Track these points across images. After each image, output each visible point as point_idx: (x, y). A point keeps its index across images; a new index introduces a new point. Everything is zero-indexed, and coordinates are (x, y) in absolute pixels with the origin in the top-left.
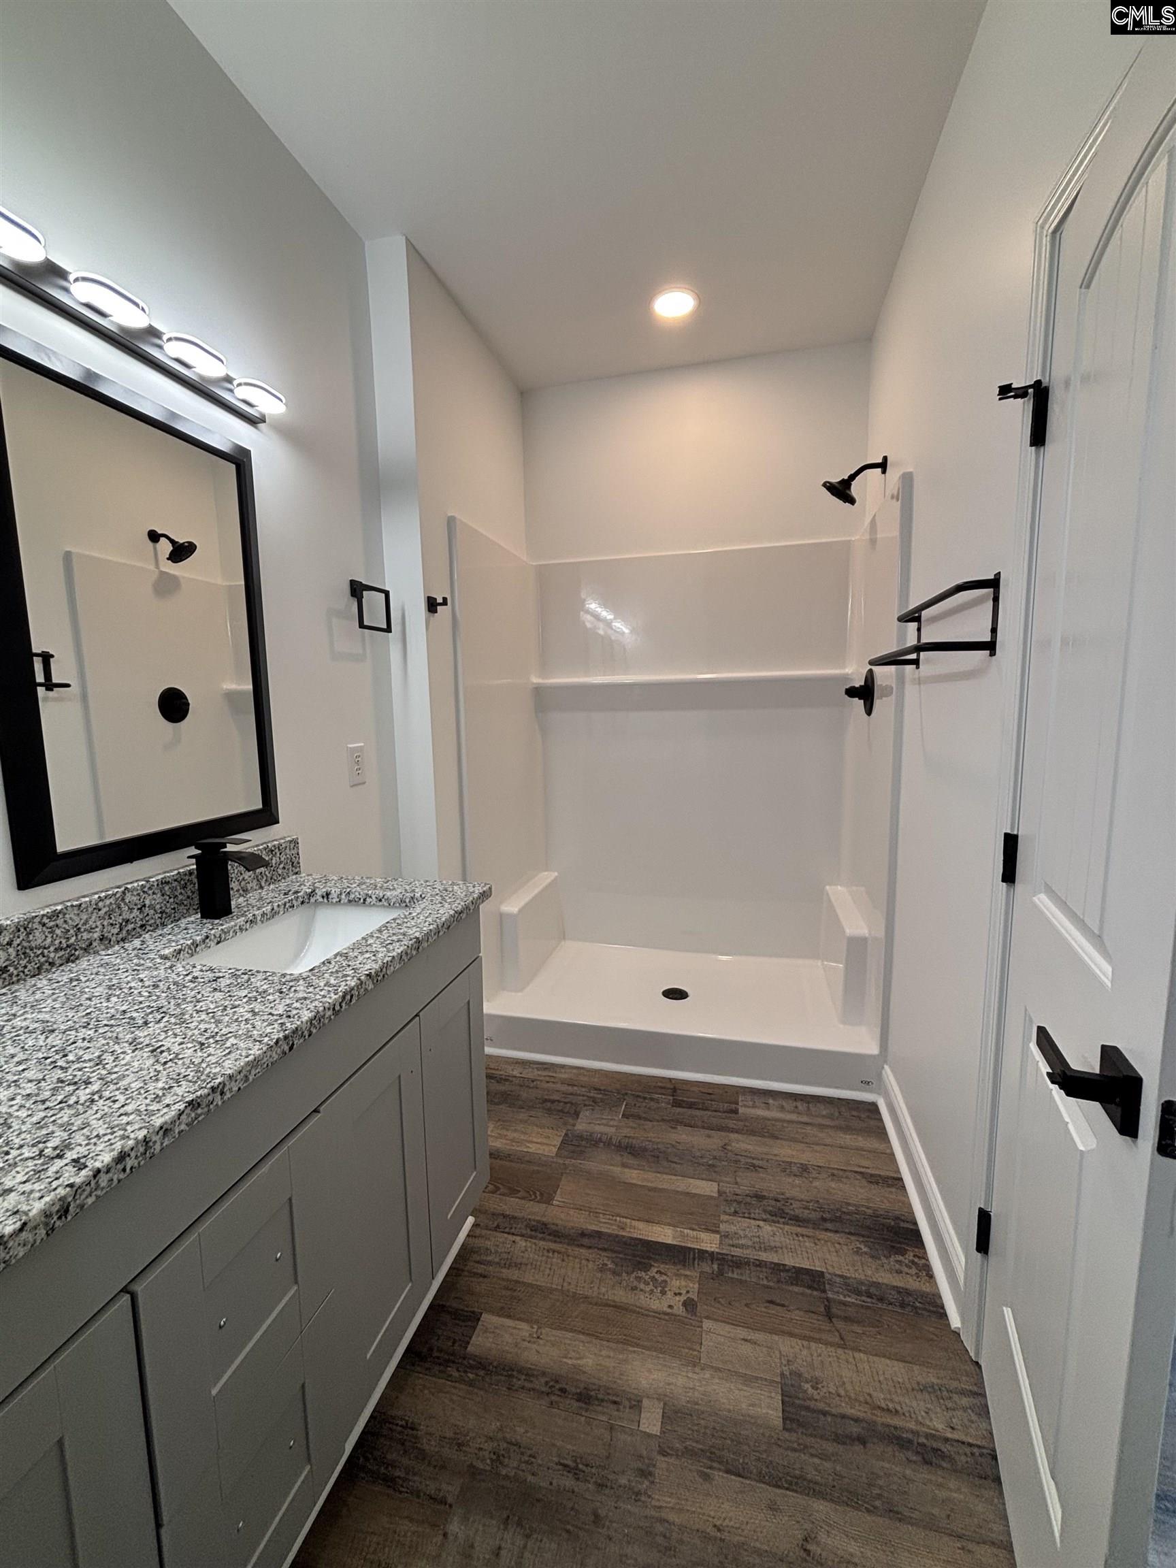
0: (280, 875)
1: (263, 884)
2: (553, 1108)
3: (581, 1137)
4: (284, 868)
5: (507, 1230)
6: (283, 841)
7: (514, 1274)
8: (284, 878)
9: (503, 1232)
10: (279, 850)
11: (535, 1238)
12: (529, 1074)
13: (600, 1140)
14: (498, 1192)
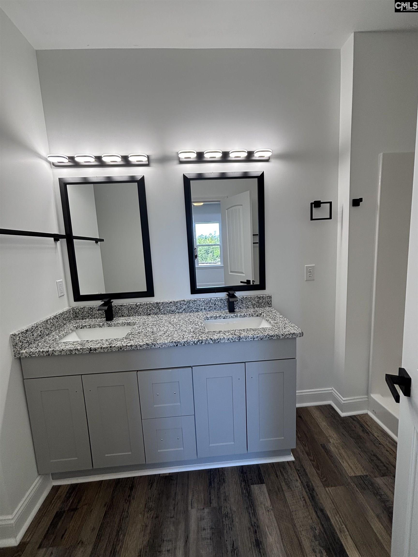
0: (262, 306)
1: (255, 307)
2: (375, 461)
3: (372, 484)
4: (264, 304)
5: (300, 475)
6: (265, 295)
7: (285, 487)
8: (264, 307)
9: (298, 474)
10: (263, 298)
11: (305, 488)
12: (381, 439)
13: (381, 495)
14: (312, 462)
